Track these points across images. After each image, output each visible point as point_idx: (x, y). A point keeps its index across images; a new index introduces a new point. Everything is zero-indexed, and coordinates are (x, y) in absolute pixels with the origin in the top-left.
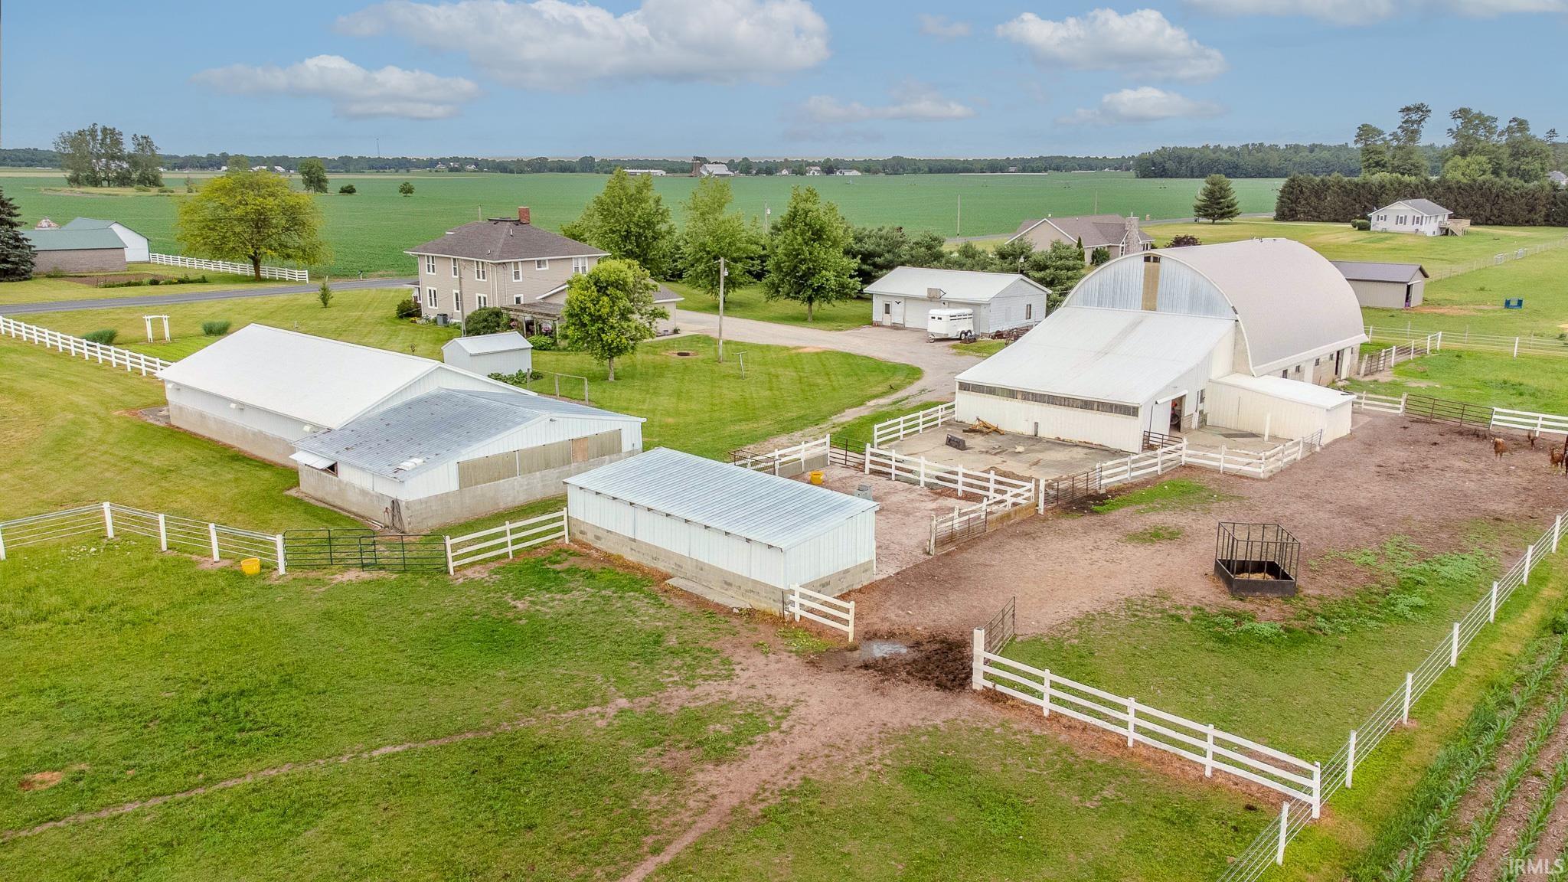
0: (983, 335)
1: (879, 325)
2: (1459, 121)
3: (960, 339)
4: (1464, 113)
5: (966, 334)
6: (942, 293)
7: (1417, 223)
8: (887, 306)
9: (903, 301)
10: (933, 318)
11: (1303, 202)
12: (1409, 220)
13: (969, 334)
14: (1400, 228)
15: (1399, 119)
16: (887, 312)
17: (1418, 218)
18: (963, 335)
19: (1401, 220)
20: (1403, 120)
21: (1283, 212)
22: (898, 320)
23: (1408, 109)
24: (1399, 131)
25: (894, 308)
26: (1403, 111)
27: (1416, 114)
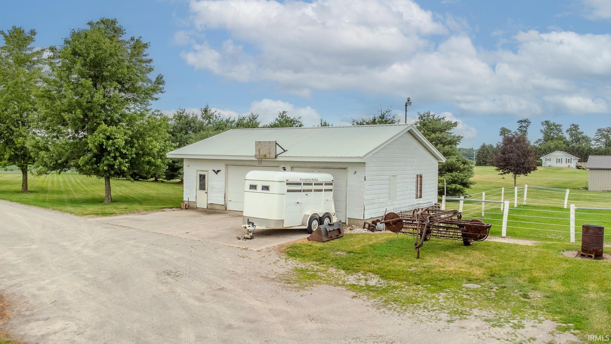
0: (352, 223)
1: (189, 207)
2: (545, 126)
3: (308, 231)
4: (547, 122)
5: (321, 221)
6: (279, 150)
7: (569, 162)
8: (202, 178)
9: (222, 168)
10: (253, 187)
11: (489, 157)
12: (564, 161)
13: (327, 221)
14: (559, 165)
15: (517, 126)
16: (202, 186)
17: (569, 160)
18: (315, 223)
19: (559, 161)
20: (520, 126)
21: (480, 162)
22: (216, 199)
23: (521, 121)
24: (517, 131)
25: (212, 180)
26: (518, 122)
27: (524, 123)
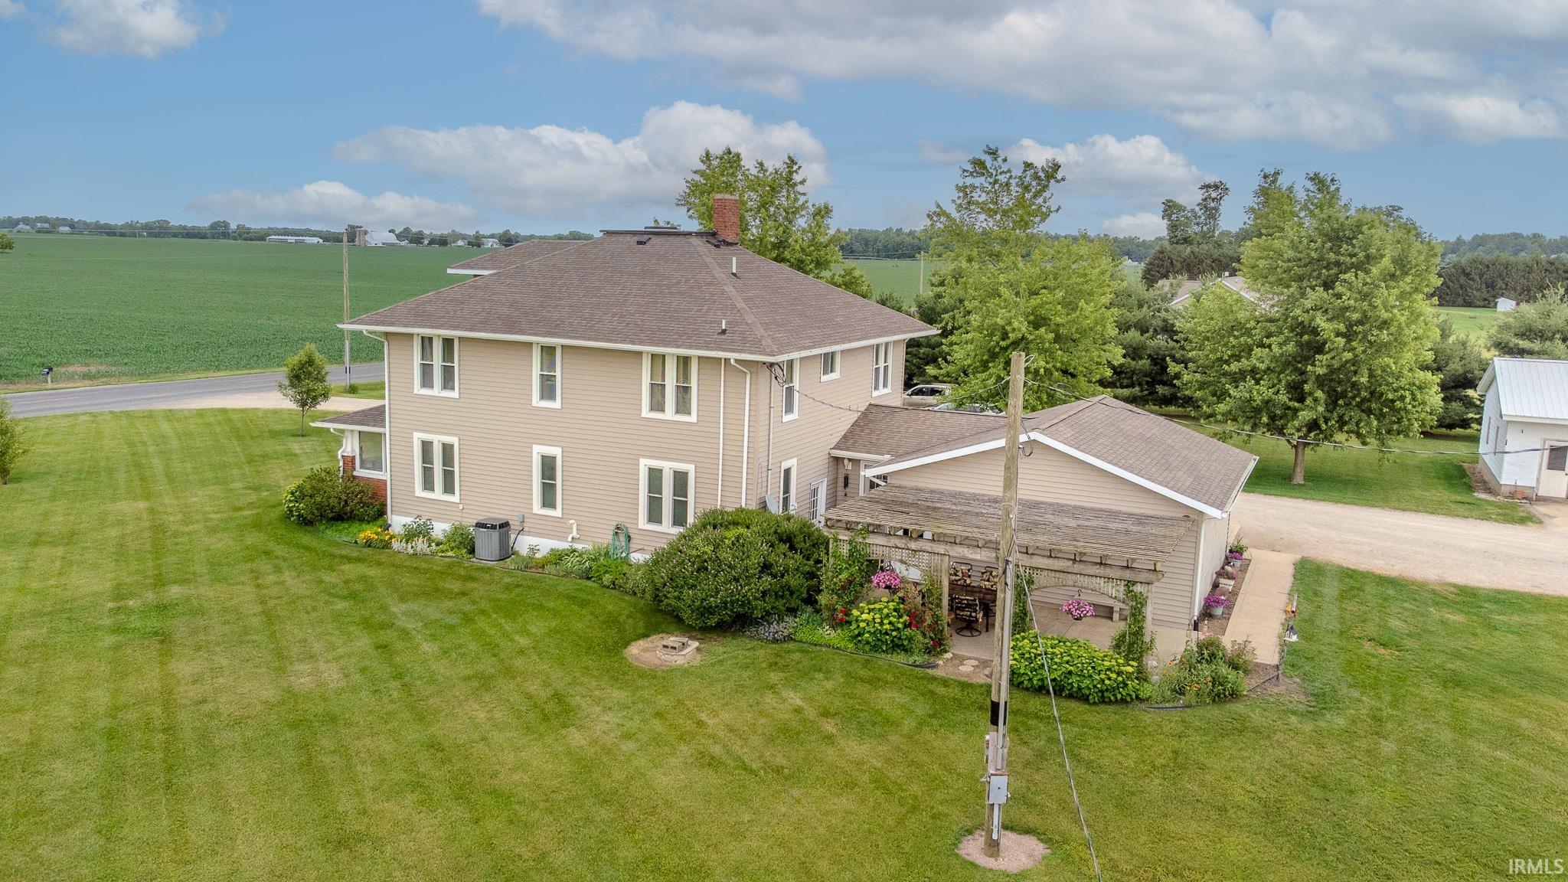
15: (1199, 196)
20: (1204, 197)
23: (1209, 186)
24: (1197, 209)
26: (1202, 188)
27: (1215, 191)
